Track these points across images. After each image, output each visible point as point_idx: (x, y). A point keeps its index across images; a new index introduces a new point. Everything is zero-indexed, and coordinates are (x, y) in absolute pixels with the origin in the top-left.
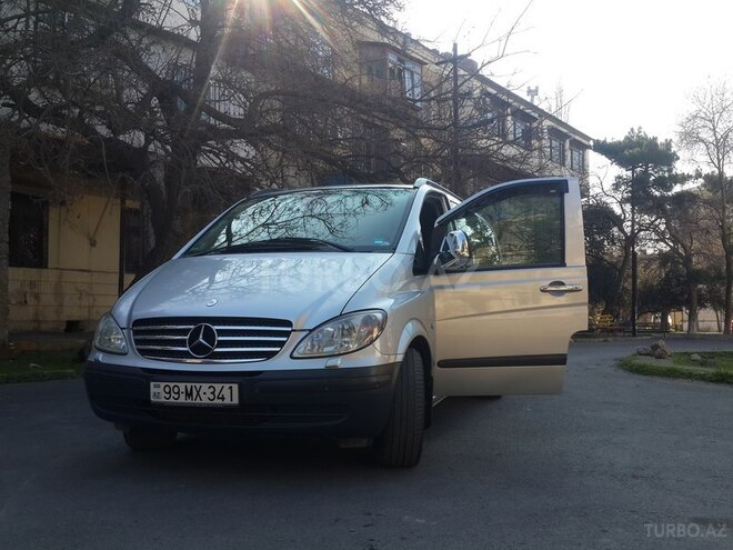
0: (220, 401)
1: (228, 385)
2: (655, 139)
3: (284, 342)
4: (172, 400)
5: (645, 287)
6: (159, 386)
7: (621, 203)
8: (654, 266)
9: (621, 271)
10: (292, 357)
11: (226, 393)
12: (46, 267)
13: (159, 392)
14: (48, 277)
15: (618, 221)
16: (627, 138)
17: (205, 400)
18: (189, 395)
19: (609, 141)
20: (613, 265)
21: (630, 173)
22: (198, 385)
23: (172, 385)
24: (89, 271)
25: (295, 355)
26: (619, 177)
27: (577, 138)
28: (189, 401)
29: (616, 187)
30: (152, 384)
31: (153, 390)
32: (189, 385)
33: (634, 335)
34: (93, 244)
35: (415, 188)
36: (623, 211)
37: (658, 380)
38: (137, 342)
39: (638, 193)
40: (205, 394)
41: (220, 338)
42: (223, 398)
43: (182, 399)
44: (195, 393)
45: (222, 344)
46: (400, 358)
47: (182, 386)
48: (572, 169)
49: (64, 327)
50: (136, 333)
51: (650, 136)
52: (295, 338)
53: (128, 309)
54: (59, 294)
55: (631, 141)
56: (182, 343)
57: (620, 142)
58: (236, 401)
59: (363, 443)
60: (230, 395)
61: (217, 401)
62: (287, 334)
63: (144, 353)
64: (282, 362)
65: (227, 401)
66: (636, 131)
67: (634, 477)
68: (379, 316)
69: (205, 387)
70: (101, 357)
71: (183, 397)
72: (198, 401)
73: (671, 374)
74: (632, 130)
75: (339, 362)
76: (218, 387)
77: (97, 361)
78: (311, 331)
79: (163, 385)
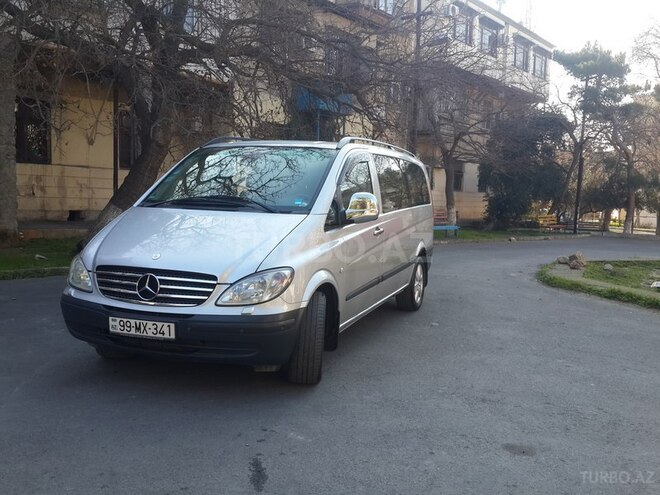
0: (161, 336)
1: (166, 324)
2: (609, 52)
3: (211, 292)
4: (125, 332)
5: (589, 188)
6: (115, 321)
7: (574, 110)
8: (601, 169)
9: (569, 174)
10: (216, 304)
11: (165, 329)
12: (50, 163)
13: (115, 325)
14: (53, 171)
15: (570, 128)
16: (584, 50)
17: (150, 334)
18: (138, 329)
19: (567, 52)
20: (562, 168)
21: (584, 83)
22: (145, 322)
23: (125, 320)
24: (88, 167)
25: (219, 303)
26: (574, 87)
27: (541, 45)
28: (138, 333)
29: (572, 95)
30: (110, 318)
31: (111, 323)
32: (138, 322)
33: (575, 233)
34: (91, 142)
35: (337, 149)
36: (575, 118)
37: (562, 293)
38: (100, 283)
39: (591, 103)
40: (150, 329)
41: (162, 286)
42: (163, 334)
43: (133, 332)
44: (142, 328)
45: (163, 291)
46: (304, 305)
47: (133, 322)
48: (533, 74)
49: (68, 216)
50: (99, 276)
51: (605, 49)
52: (219, 290)
53: (94, 253)
54: (61, 187)
55: (586, 53)
56: (133, 288)
57: (577, 54)
58: (173, 336)
59: (274, 368)
60: (169, 331)
61: (159, 335)
62: (213, 286)
63: (105, 292)
64: (208, 309)
65: (166, 336)
66: (592, 44)
67: (484, 400)
68: (287, 272)
69: (150, 324)
70: (73, 292)
71: (133, 330)
72: (145, 334)
73: (575, 287)
74: (589, 43)
75: (253, 311)
76: (160, 324)
77: (70, 296)
78: (232, 285)
79: (118, 319)
